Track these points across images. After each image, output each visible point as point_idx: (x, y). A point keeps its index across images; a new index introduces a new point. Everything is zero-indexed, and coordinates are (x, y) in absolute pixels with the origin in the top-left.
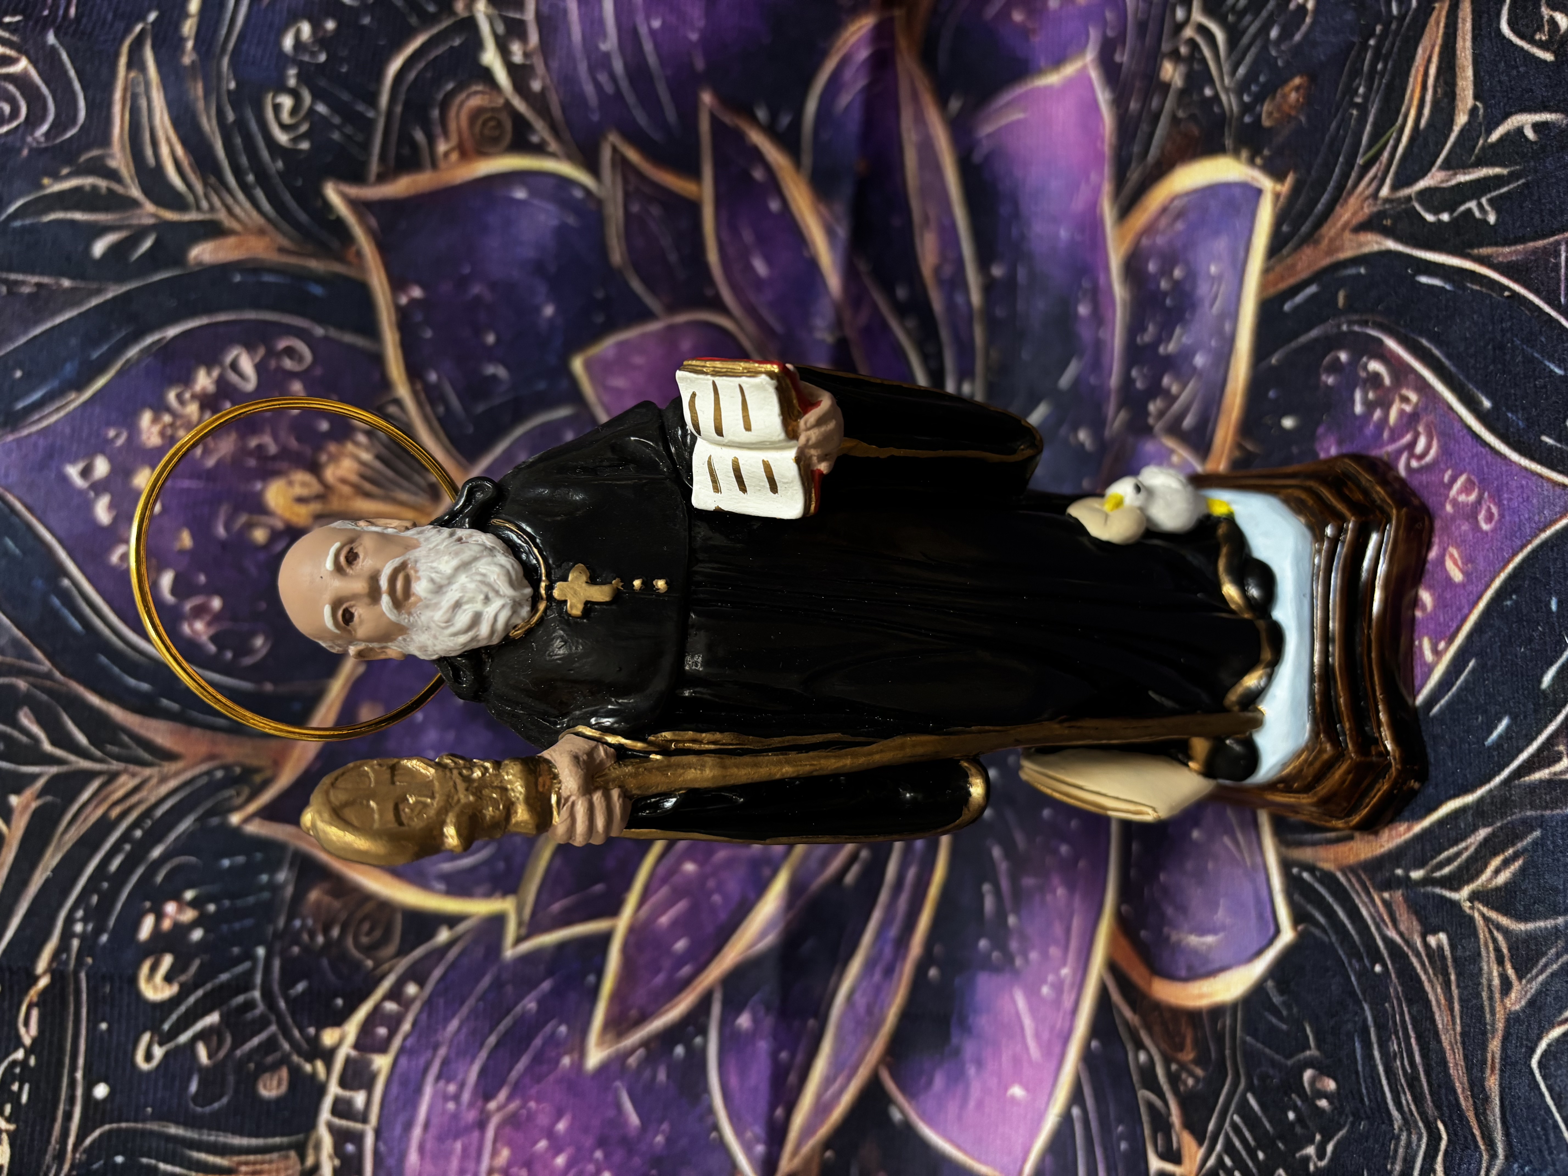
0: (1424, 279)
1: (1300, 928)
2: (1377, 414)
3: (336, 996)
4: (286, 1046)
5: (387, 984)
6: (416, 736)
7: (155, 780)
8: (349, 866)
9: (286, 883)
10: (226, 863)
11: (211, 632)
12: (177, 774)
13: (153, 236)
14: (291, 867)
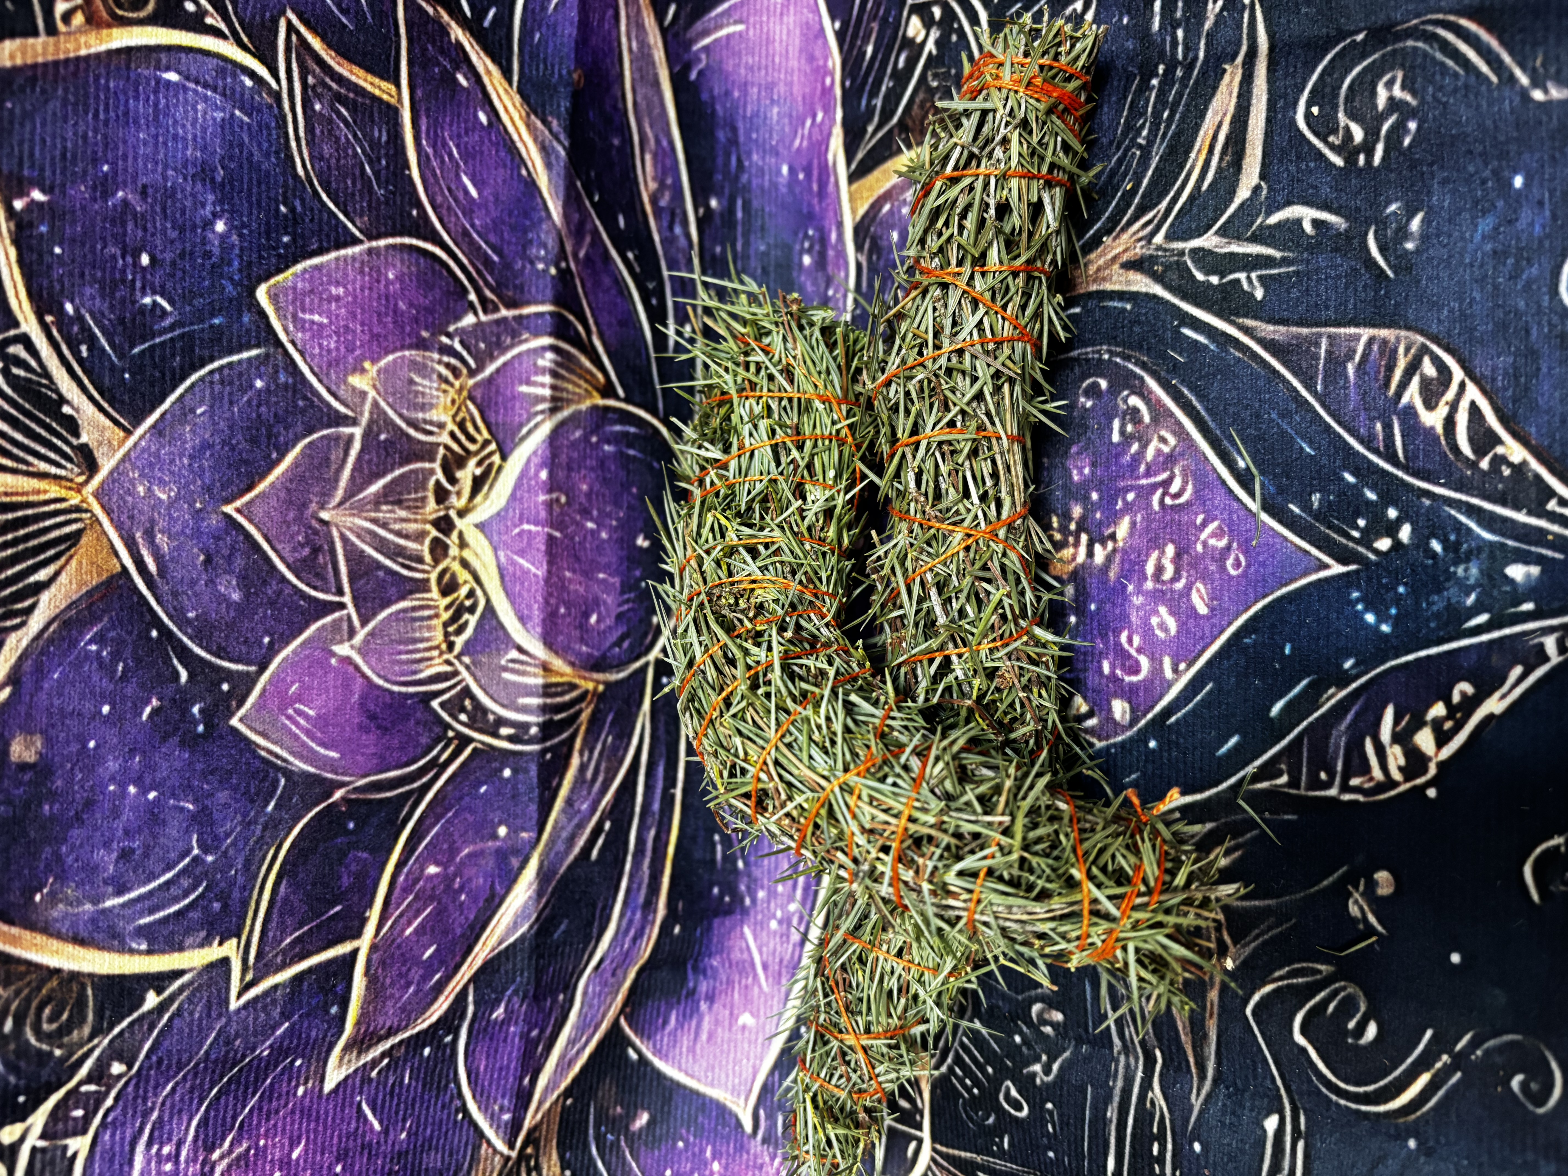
0: (1187, 332)
2: (1135, 447)
3: (18, 1095)
5: (83, 1071)
6: (89, 770)
8: (16, 943)
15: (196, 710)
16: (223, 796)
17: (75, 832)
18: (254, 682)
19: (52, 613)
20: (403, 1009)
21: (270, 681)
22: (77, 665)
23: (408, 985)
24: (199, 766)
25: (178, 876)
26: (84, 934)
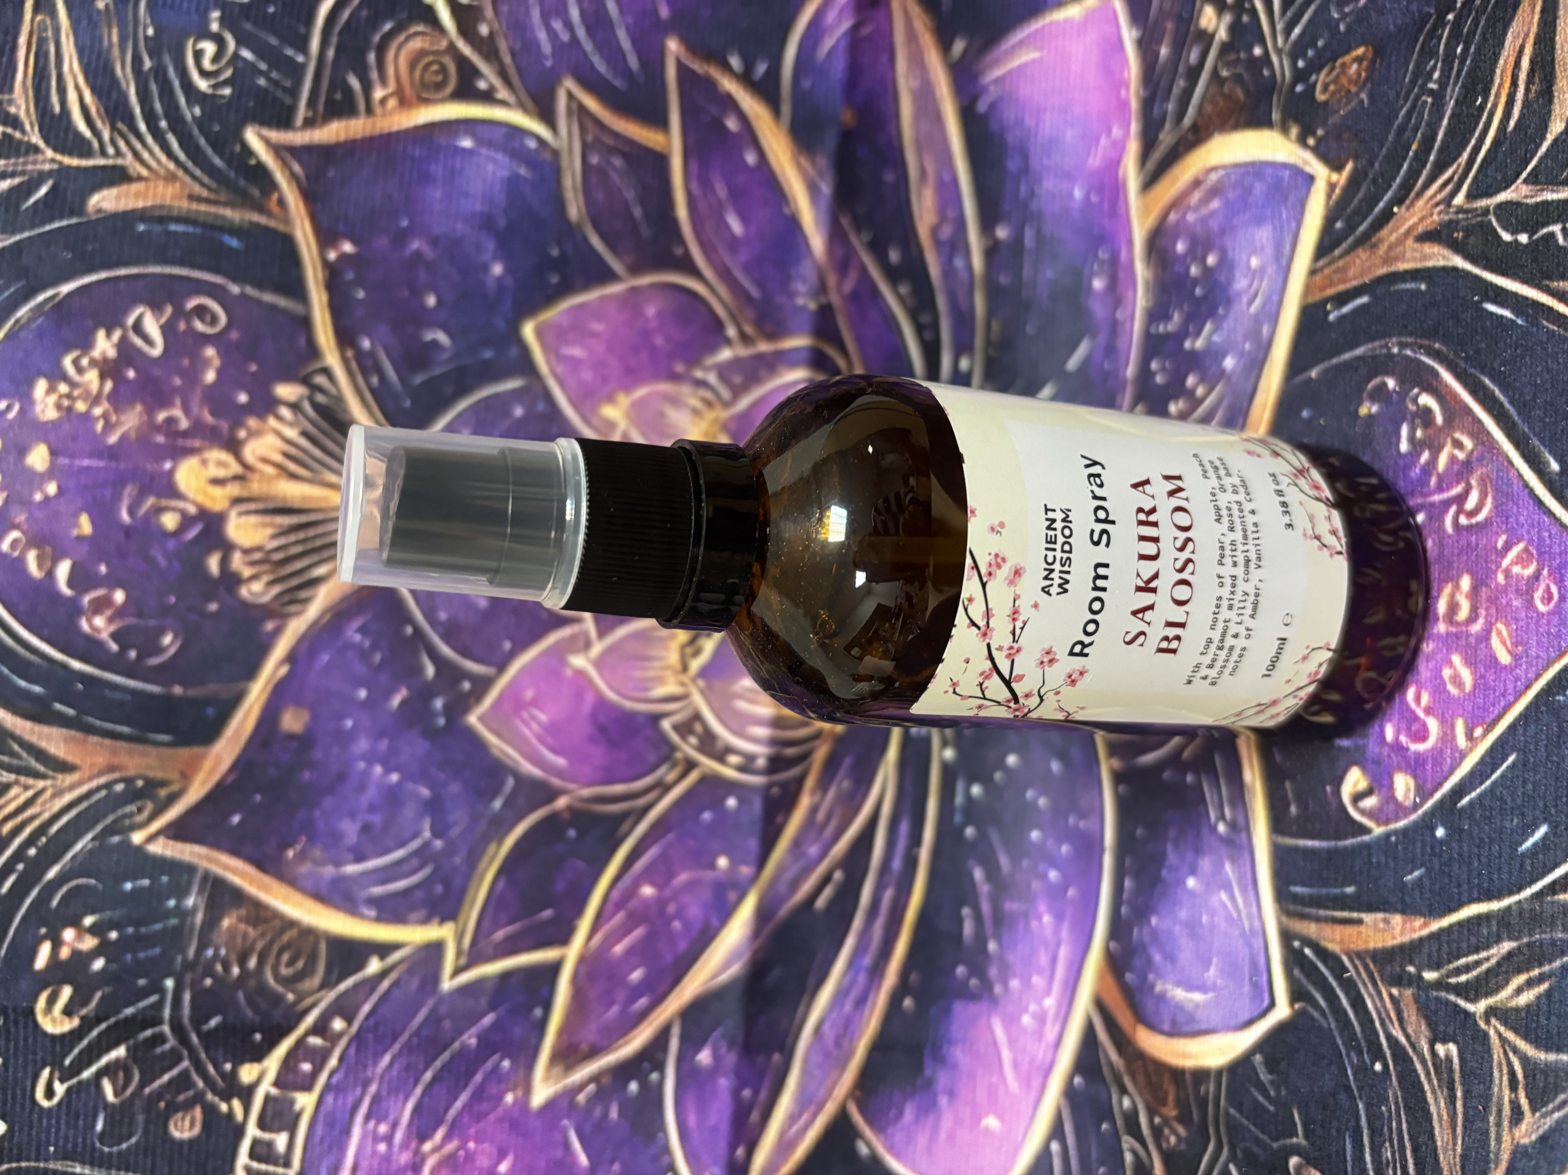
0: (1491, 308)
1: (1297, 1006)
2: (1425, 456)
3: (254, 1031)
4: (200, 1084)
5: (309, 1021)
6: (345, 746)
7: (48, 793)
8: (267, 890)
9: (195, 909)
10: (128, 886)
11: (113, 628)
12: (72, 787)
13: (50, 183)
14: (201, 891)
15: (439, 703)
16: (455, 787)
17: (327, 800)
18: (492, 684)
19: (327, 604)
20: (607, 1026)
21: (507, 685)
22: (343, 652)
23: (613, 1003)
24: (438, 756)
25: (409, 855)
26: (324, 893)
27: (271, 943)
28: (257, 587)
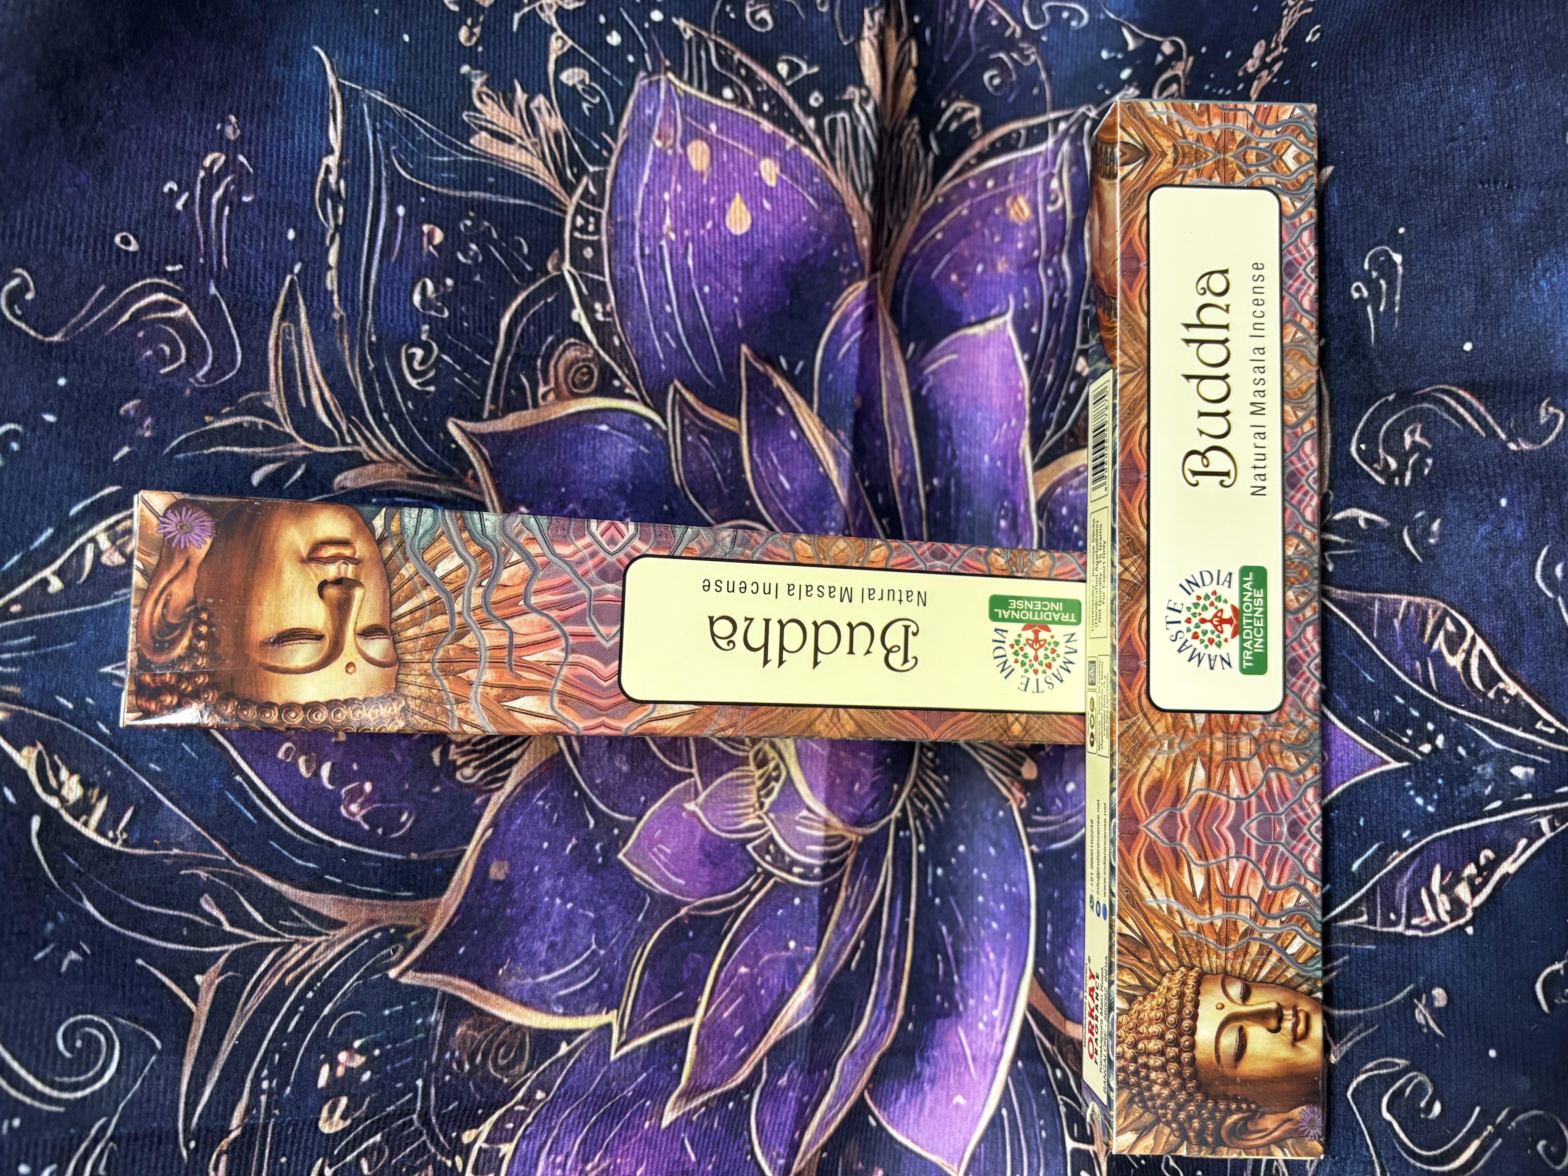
3: (477, 1106)
4: (433, 1150)
5: (520, 1095)
6: (534, 886)
7: (322, 947)
8: (486, 1000)
9: (437, 1022)
10: (387, 1012)
11: (363, 812)
12: (341, 940)
13: (303, 467)
14: (440, 1008)
15: (598, 847)
16: (611, 908)
17: (523, 929)
18: (633, 828)
19: (519, 779)
20: (719, 1072)
21: (643, 828)
22: (531, 815)
23: (723, 1054)
24: (599, 887)
25: (583, 963)
26: (526, 999)
27: (491, 1042)
28: (468, 771)
